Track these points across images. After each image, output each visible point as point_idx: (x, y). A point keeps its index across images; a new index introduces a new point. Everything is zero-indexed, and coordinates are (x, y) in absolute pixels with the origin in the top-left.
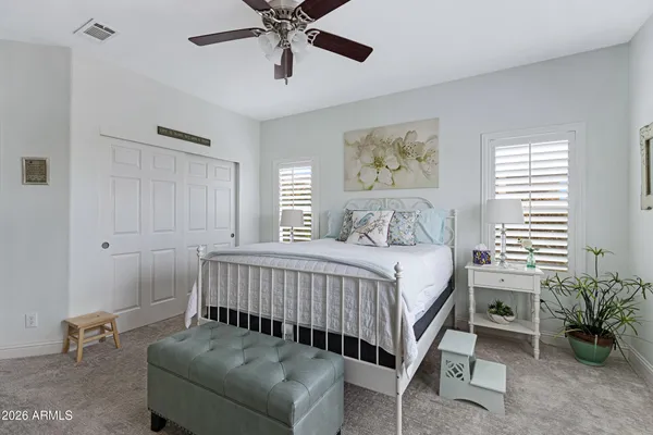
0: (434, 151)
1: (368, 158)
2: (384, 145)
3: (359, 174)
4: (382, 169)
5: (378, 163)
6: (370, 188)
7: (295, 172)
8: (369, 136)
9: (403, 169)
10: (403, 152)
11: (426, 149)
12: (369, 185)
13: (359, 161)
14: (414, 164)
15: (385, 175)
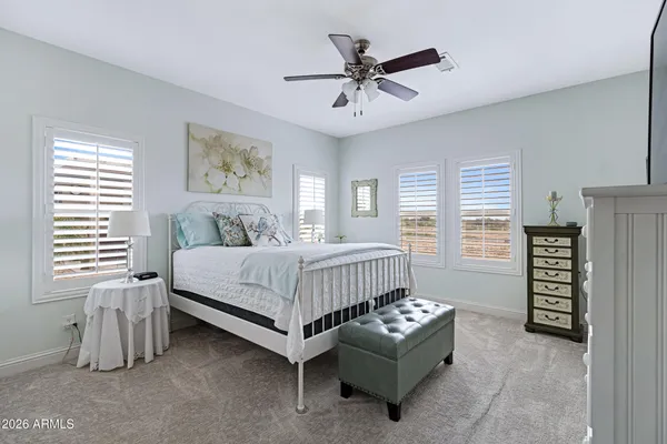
0: (269, 168)
1: (216, 160)
2: (232, 151)
3: (207, 175)
4: (231, 175)
5: (226, 168)
6: (219, 192)
7: (101, 150)
8: (218, 138)
9: (248, 178)
10: (248, 163)
11: (264, 166)
12: (217, 189)
13: (206, 160)
14: (256, 175)
15: (233, 181)
